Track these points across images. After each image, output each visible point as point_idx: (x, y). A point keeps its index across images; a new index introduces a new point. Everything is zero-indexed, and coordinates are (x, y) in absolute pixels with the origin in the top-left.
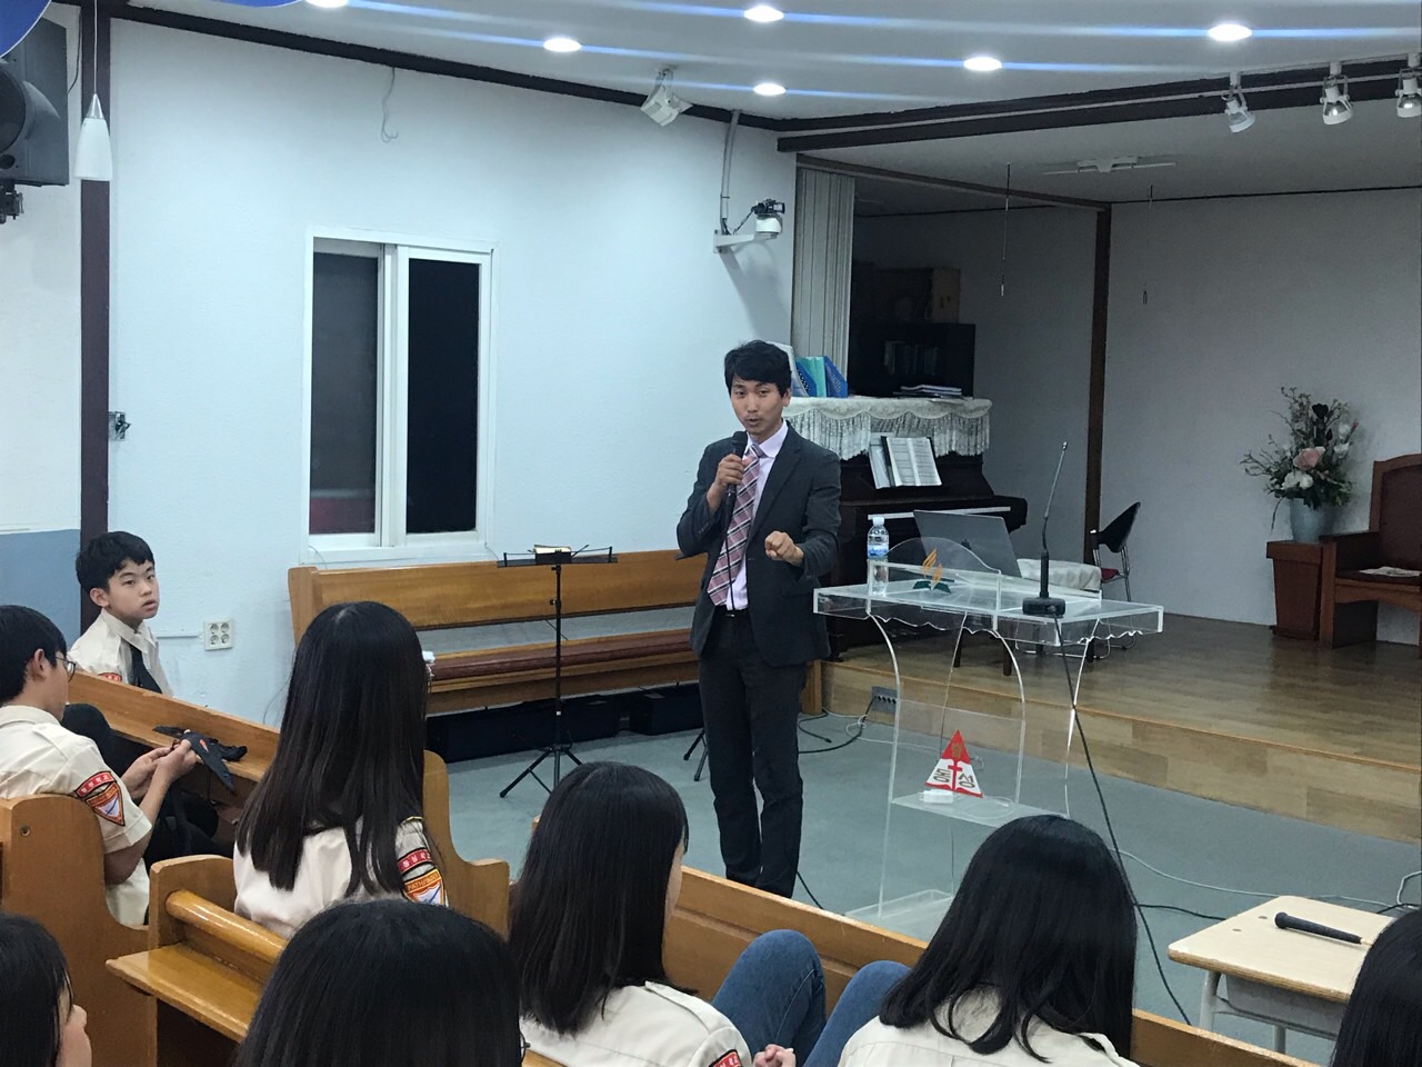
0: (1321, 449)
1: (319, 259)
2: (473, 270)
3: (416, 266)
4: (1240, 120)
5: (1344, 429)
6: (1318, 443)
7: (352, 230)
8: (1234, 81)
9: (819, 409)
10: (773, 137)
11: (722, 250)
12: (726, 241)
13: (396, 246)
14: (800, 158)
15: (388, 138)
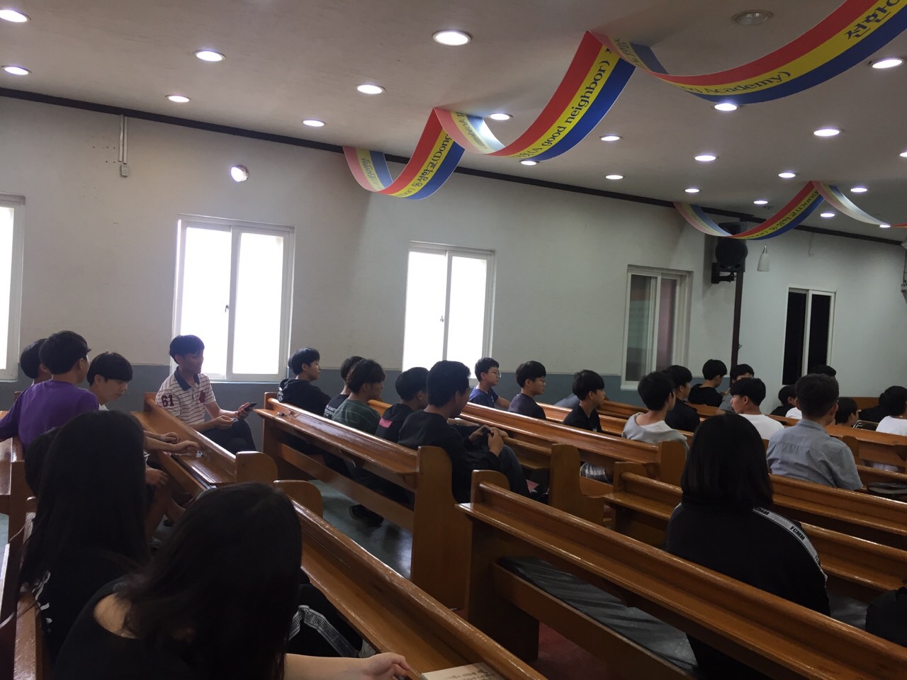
1: (789, 293)
3: (813, 295)
7: (799, 285)
13: (809, 290)
15: (810, 255)
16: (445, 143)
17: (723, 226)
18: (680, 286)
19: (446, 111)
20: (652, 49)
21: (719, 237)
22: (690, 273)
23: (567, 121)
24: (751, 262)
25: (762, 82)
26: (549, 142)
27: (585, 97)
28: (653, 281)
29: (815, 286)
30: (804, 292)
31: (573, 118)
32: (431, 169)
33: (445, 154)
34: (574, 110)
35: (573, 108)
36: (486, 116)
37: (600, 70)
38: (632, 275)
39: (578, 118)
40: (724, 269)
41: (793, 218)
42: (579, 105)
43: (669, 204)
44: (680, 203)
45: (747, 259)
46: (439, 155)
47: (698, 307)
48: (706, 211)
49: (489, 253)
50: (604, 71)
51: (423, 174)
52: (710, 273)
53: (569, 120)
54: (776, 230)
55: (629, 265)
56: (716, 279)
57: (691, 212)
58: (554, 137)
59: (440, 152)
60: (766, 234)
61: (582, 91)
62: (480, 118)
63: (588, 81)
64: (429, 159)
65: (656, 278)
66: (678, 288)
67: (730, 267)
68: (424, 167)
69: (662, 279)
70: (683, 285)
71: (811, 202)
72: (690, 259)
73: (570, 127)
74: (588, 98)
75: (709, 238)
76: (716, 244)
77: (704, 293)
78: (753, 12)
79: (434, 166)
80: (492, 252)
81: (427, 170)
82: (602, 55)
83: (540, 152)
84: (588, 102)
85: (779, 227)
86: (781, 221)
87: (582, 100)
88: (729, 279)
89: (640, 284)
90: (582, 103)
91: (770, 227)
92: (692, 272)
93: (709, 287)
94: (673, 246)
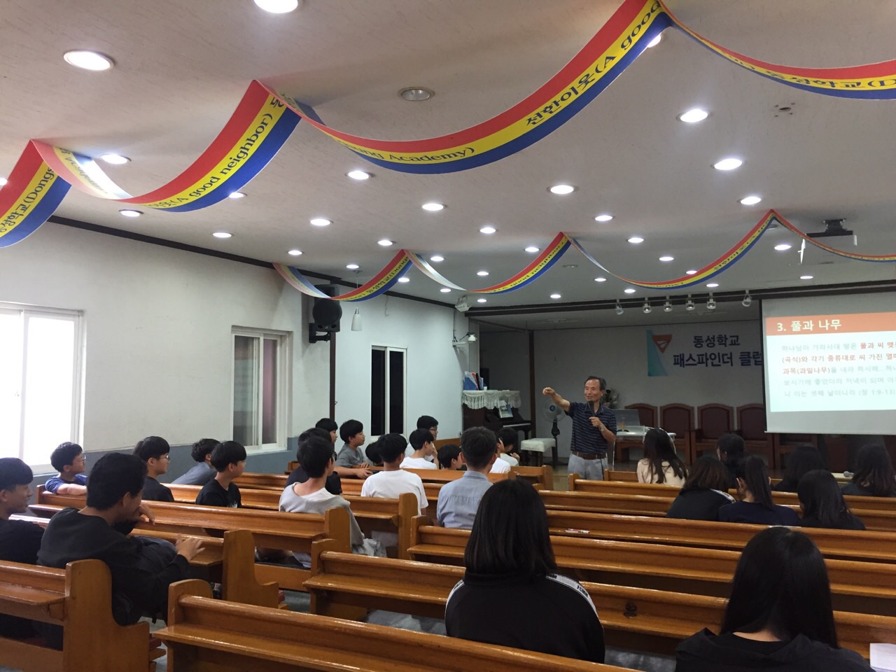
0: (609, 403)
1: (372, 350)
2: (401, 354)
3: (391, 352)
4: (620, 311)
5: (615, 397)
6: (607, 401)
7: (380, 343)
8: (618, 301)
9: (486, 393)
11: (454, 346)
12: (456, 343)
13: (387, 347)
14: (469, 319)
15: (386, 315)
16: (43, 183)
17: (319, 287)
18: (281, 345)
19: (48, 145)
20: (313, 109)
21: (315, 298)
22: (290, 333)
23: (222, 172)
24: (345, 322)
25: (448, 155)
26: (198, 192)
27: (244, 148)
28: (255, 342)
29: (392, 344)
30: (383, 349)
31: (229, 170)
32: (21, 212)
33: (41, 195)
34: (232, 161)
35: (231, 158)
36: (97, 157)
37: (263, 123)
38: (236, 336)
39: (234, 170)
40: (321, 329)
41: (386, 282)
42: (238, 157)
43: (269, 265)
44: (278, 264)
45: (341, 320)
46: (34, 196)
47: (299, 366)
48: (304, 273)
49: (76, 313)
50: (266, 124)
51: (9, 217)
52: (308, 333)
53: (225, 171)
54: (372, 292)
55: (233, 326)
56: (313, 339)
57: (289, 274)
58: (204, 188)
59: (36, 192)
60: (363, 296)
61: (242, 142)
62: (89, 158)
63: (249, 133)
64: (20, 201)
65: (259, 338)
66: (278, 348)
67: (327, 327)
68: (13, 209)
69: (264, 339)
70: (283, 345)
71: (401, 268)
72: (289, 319)
73: (224, 178)
74: (248, 150)
75: (306, 298)
76: (312, 305)
77: (303, 352)
78: (417, 89)
79: (25, 208)
80: (81, 312)
81: (16, 213)
82: (267, 107)
83: (185, 202)
84: (247, 154)
85: (375, 290)
86: (377, 284)
87: (241, 152)
88: (324, 338)
89: (243, 344)
90: (241, 155)
91: (368, 290)
92: (292, 332)
93: (307, 347)
94: (274, 306)
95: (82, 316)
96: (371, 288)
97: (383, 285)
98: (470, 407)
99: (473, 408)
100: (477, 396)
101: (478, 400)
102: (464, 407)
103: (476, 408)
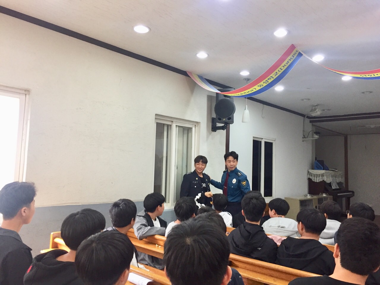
10: (309, 120)
11: (303, 141)
12: (305, 139)
13: (262, 139)
14: (313, 125)
15: (262, 118)
30: (260, 140)
38: (157, 123)
43: (184, 73)
52: (211, 124)
54: (262, 87)
55: (156, 115)
57: (198, 80)
60: (255, 90)
67: (224, 120)
71: (289, 64)
72: (198, 113)
85: (265, 85)
86: (267, 79)
88: (222, 128)
91: (258, 85)
92: (200, 122)
93: (210, 134)
94: (187, 103)
95: (29, 94)
96: (262, 83)
97: (272, 80)
98: (313, 181)
99: (315, 181)
100: (319, 174)
101: (319, 176)
102: (310, 180)
103: (317, 181)
